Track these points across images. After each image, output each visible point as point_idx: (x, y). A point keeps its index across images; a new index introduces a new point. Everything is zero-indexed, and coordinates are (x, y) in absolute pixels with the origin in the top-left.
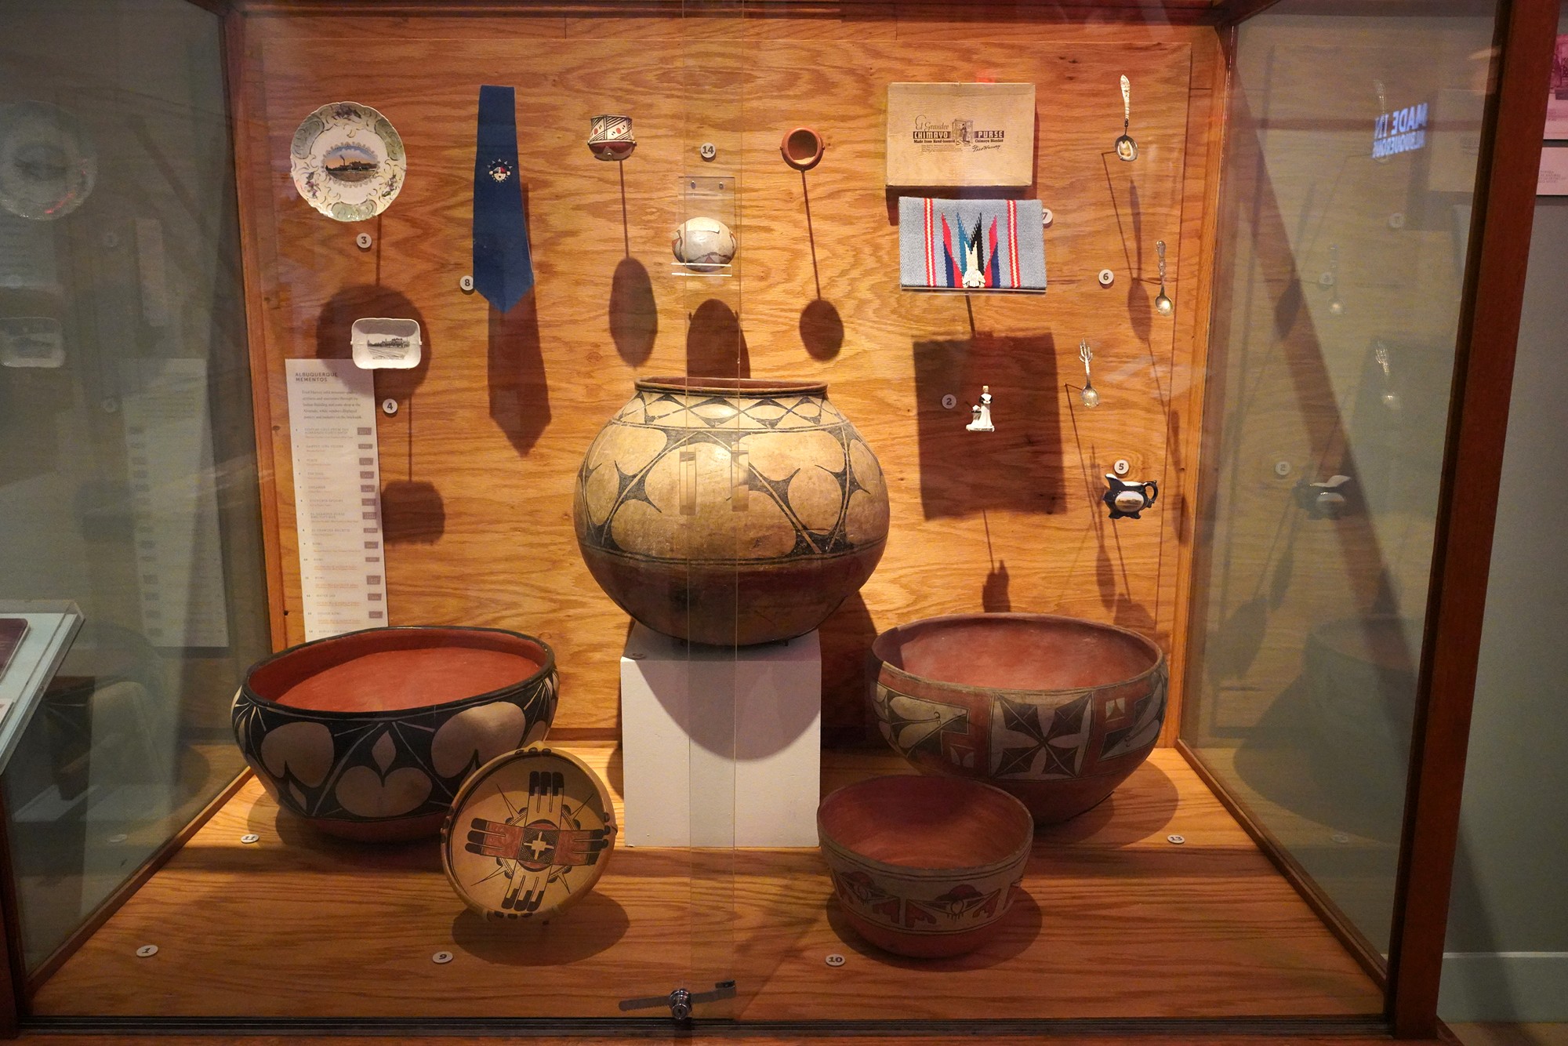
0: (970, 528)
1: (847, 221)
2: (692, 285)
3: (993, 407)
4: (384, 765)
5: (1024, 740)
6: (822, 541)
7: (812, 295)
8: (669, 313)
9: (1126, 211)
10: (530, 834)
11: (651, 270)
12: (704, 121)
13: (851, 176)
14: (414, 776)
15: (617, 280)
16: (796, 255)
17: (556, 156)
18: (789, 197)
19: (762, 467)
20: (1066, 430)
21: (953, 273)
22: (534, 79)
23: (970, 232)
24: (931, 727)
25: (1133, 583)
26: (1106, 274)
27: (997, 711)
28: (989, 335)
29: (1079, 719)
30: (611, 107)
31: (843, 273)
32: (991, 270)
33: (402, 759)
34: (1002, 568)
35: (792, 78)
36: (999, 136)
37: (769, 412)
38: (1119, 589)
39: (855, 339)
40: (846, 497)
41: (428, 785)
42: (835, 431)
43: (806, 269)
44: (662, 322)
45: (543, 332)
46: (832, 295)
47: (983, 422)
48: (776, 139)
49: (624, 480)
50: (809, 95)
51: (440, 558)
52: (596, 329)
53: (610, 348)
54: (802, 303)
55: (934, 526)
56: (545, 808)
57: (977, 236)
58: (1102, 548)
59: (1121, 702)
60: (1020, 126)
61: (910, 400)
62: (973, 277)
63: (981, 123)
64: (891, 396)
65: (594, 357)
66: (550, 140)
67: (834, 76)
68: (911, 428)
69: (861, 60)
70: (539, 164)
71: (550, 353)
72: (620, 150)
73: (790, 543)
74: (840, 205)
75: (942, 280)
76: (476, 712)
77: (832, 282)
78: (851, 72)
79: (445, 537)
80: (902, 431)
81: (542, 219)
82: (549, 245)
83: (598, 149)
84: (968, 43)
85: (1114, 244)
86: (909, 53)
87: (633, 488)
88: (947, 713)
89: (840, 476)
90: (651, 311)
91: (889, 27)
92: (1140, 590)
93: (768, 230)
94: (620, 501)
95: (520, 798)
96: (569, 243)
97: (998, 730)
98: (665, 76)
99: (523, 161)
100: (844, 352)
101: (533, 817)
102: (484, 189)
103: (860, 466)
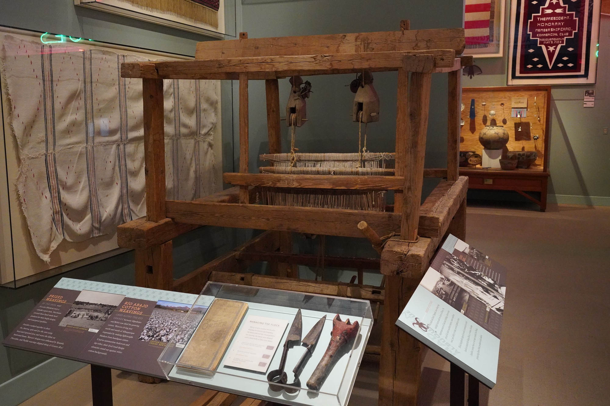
0: (521, 142)
1: (507, 111)
2: (491, 117)
3: (521, 128)
4: (462, 156)
5: (520, 156)
6: (501, 138)
7: (504, 118)
8: (489, 120)
9: (538, 110)
10: (475, 161)
11: (487, 116)
12: (493, 101)
13: (508, 106)
14: (464, 158)
15: (483, 117)
16: (502, 114)
17: (478, 105)
18: (501, 108)
19: (496, 132)
20: (531, 132)
21: (517, 116)
22: (476, 98)
23: (519, 112)
24: (511, 156)
25: (539, 148)
26: (535, 116)
27: (517, 154)
28: (522, 122)
29: (525, 155)
30: (484, 100)
31: (507, 116)
32: (521, 116)
33: (463, 156)
34: (524, 146)
35: (502, 97)
36: (523, 102)
37: (497, 128)
38: (537, 149)
39: (508, 123)
40: (504, 135)
41: (465, 159)
42: (503, 130)
43: (503, 115)
44: (488, 121)
45: (476, 122)
46: (506, 118)
47: (520, 130)
48: (500, 103)
49: (484, 133)
50: (504, 99)
51: (463, 144)
52: (481, 122)
53: (482, 123)
54: (503, 119)
55: (517, 142)
56: (476, 159)
57: (520, 112)
58: (535, 144)
59: (529, 153)
60: (525, 101)
61: (514, 129)
62: (519, 116)
63: (522, 101)
64: (512, 128)
65: (481, 124)
66: (477, 103)
67: (507, 97)
68: (514, 131)
69: (509, 95)
70: (476, 106)
71: (476, 124)
72: (485, 105)
73: (498, 138)
74: (507, 109)
75: (516, 116)
76: (470, 153)
77: (506, 117)
78: (508, 97)
79: (464, 142)
80: (512, 132)
81: (476, 111)
82: (477, 113)
83: (483, 105)
84: (520, 94)
85: (536, 113)
86: (515, 95)
87: (485, 134)
88: (513, 154)
89: (503, 133)
90: (487, 120)
91: (513, 92)
92: (540, 149)
93: (499, 112)
94: (484, 135)
95: (474, 158)
96: (479, 113)
97: (517, 155)
98: (489, 97)
99: (475, 105)
100: (507, 124)
101: (475, 160)
102: (471, 108)
103: (506, 132)
